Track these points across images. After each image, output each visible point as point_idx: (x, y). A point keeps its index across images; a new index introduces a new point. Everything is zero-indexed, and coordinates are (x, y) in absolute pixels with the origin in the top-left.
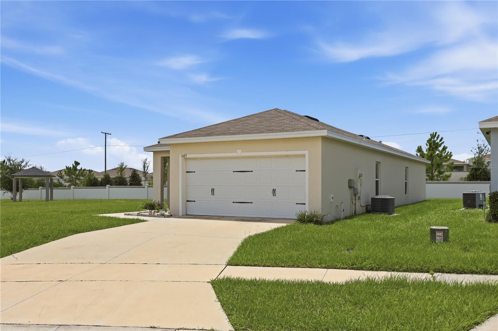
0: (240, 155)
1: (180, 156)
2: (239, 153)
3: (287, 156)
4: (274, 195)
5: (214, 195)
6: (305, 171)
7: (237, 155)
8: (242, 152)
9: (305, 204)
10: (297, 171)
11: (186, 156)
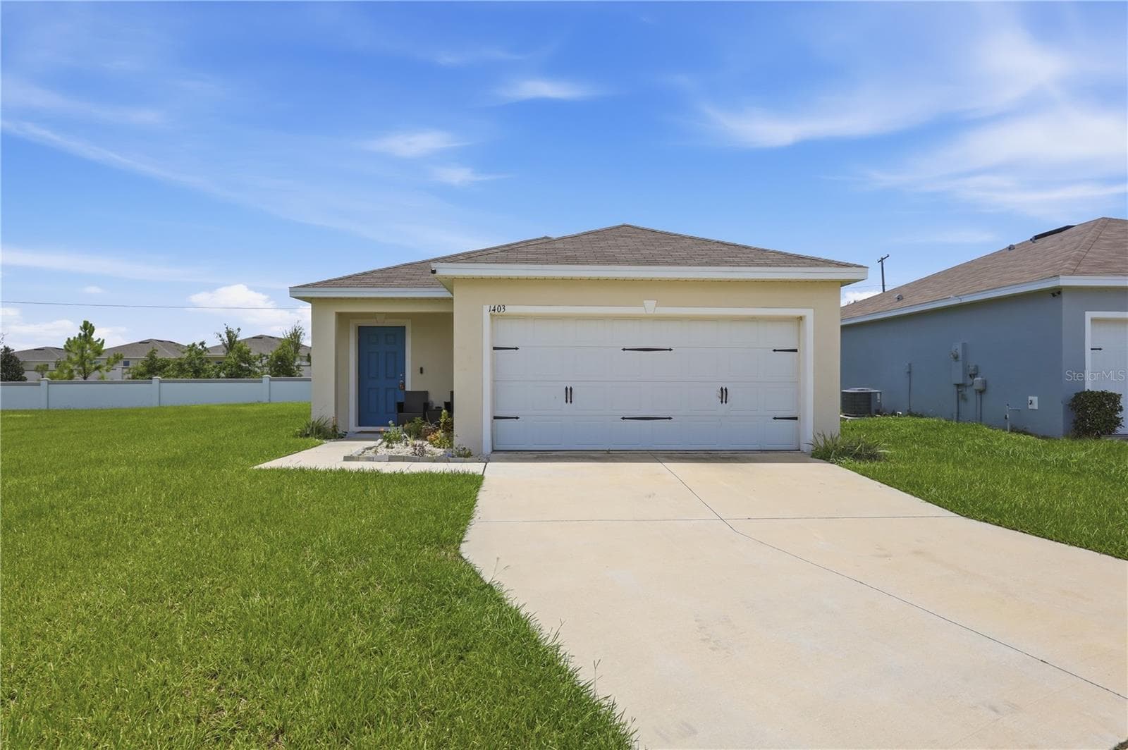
0: (652, 312)
1: (486, 309)
2: (650, 307)
3: (753, 319)
4: (724, 400)
5: (571, 402)
6: (796, 351)
7: (644, 313)
8: (656, 306)
9: (796, 419)
10: (775, 350)
11: (502, 310)
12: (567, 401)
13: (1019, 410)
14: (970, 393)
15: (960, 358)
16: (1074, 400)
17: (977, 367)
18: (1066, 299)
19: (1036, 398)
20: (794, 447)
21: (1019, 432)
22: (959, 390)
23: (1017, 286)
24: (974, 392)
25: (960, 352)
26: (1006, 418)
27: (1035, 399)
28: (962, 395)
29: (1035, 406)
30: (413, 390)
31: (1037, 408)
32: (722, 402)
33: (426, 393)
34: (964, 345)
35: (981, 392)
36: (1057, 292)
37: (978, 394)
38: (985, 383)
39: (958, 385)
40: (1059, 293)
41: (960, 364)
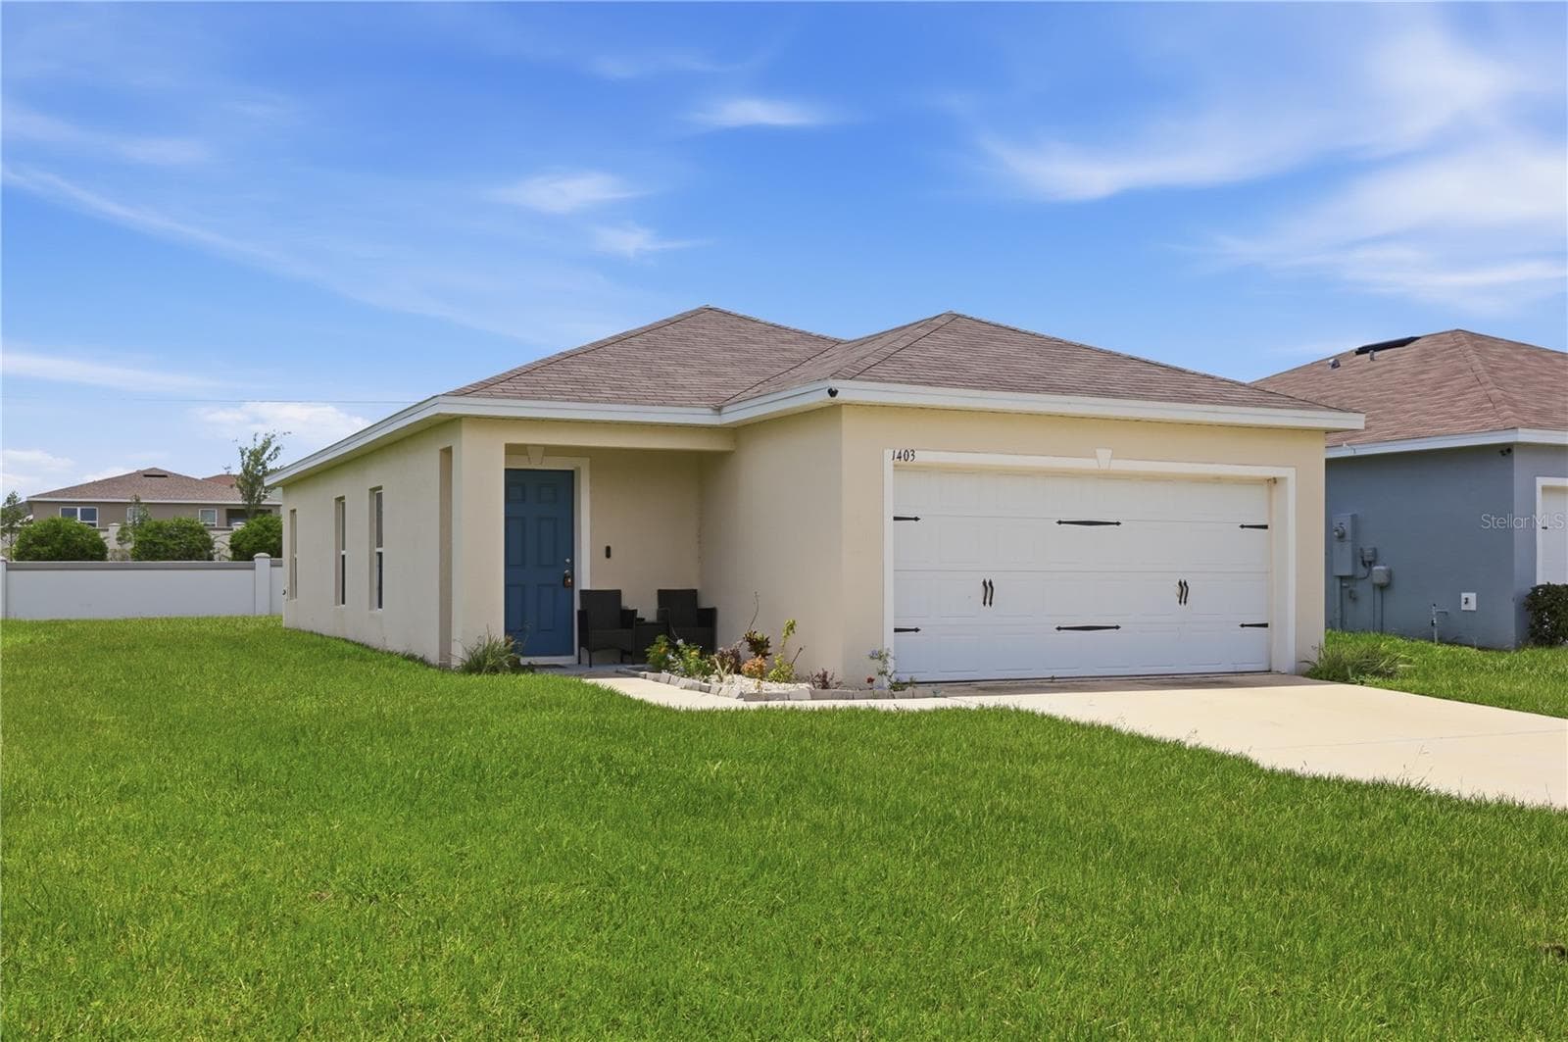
0: (1106, 467)
1: (889, 454)
2: (1104, 459)
3: (1218, 480)
4: (1183, 600)
5: (990, 604)
6: (1266, 527)
7: (1097, 467)
8: (1112, 458)
9: (1266, 625)
10: (1242, 527)
11: (911, 457)
12: (985, 603)
13: (1446, 613)
14: (1364, 590)
15: (1349, 536)
16: (1530, 596)
17: (1375, 551)
18: (1518, 458)
19: (1474, 595)
20: (1264, 667)
21: (1451, 643)
22: (1344, 585)
23: (1448, 438)
24: (1371, 587)
25: (1347, 527)
26: (1433, 624)
27: (1472, 597)
28: (1351, 592)
29: (1473, 606)
30: (595, 588)
31: (1474, 609)
32: (1180, 602)
33: (617, 594)
34: (1354, 517)
35: (1383, 588)
36: (1506, 450)
37: (1378, 592)
38: (1390, 574)
39: (1342, 578)
40: (1509, 450)
41: (1348, 546)
